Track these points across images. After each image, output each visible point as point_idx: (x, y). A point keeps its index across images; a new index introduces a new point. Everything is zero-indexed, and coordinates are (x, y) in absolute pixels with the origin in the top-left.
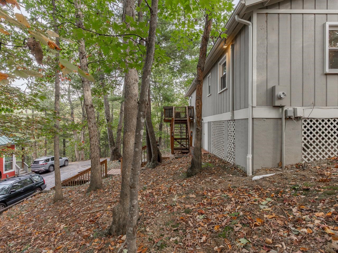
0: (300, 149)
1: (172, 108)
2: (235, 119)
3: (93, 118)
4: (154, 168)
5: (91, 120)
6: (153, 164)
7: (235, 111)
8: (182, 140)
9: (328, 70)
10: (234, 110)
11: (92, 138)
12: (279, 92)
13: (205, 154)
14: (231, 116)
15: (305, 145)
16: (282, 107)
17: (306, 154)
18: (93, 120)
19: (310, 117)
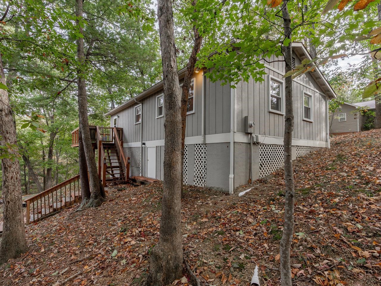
0: (259, 167)
1: (95, 128)
2: (207, 142)
3: (12, 133)
4: (99, 206)
5: (8, 135)
6: (95, 201)
7: (206, 136)
8: (113, 169)
9: (271, 110)
10: (206, 133)
11: (10, 167)
12: (250, 122)
13: (155, 182)
14: (203, 140)
15: (261, 164)
16: (251, 134)
17: (261, 171)
18: (12, 136)
19: (263, 143)
